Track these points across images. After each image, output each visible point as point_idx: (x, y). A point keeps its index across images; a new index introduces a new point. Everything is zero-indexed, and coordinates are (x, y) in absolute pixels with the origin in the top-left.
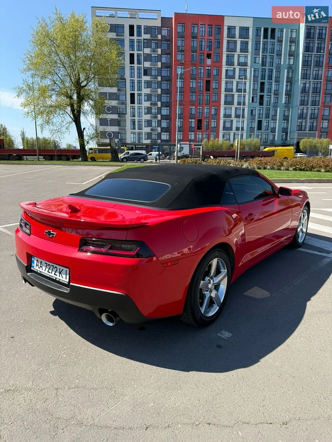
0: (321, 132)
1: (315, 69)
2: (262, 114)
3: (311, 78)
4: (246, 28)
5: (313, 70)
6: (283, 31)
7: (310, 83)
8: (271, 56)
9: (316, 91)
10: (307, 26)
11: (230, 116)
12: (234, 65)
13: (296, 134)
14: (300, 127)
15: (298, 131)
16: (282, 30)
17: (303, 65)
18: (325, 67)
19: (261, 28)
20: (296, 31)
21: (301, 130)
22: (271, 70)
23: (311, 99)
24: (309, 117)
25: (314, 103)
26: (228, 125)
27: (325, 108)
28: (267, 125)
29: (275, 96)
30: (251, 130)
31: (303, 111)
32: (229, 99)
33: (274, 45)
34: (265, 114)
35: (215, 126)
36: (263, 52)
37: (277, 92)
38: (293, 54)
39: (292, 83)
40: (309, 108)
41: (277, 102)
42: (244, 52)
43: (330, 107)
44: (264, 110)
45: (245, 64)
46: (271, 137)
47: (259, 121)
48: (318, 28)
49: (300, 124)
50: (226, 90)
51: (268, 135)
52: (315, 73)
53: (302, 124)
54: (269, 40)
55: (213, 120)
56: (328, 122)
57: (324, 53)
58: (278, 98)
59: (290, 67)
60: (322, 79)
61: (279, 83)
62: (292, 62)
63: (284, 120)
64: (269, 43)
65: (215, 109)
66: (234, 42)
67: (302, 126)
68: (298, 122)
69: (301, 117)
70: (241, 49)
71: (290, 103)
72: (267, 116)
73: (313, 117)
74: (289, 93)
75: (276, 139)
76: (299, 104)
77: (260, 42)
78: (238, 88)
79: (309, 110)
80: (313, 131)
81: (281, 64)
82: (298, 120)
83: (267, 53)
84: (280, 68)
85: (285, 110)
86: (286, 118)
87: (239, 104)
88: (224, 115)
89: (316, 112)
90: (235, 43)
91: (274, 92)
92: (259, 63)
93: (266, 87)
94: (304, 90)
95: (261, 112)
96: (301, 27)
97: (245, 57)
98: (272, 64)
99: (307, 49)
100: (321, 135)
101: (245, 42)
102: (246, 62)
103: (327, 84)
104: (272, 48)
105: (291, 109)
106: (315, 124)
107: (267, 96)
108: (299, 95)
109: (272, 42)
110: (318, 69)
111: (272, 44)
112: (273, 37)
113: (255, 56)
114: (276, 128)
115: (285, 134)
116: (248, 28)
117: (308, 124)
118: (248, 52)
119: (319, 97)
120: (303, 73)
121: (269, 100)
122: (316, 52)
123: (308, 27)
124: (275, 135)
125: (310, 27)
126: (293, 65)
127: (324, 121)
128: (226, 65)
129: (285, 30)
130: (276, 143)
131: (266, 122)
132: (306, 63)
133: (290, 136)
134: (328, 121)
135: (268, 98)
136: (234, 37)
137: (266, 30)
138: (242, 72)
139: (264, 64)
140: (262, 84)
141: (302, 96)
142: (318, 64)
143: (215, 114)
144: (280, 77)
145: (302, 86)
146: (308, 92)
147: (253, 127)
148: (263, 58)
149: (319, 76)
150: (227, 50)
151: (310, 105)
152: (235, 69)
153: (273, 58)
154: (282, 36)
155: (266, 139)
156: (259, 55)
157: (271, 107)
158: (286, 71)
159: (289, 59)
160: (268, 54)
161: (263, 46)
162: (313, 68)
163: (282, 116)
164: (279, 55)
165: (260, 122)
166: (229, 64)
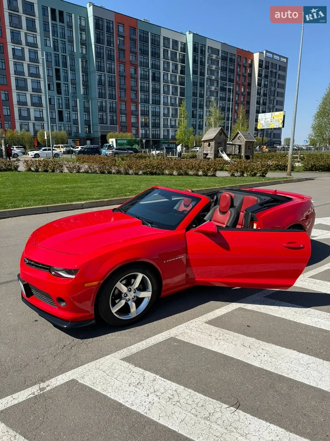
0: (121, 126)
1: (108, 62)
2: (62, 103)
3: (105, 71)
4: (30, 3)
5: (107, 63)
6: (72, 16)
7: (105, 76)
8: (63, 41)
9: (111, 84)
10: (95, 16)
11: (25, 104)
12: (21, 45)
13: (99, 128)
14: (102, 120)
15: (100, 124)
16: (70, 15)
17: (96, 57)
18: (117, 62)
19: (48, 7)
20: (84, 19)
21: (103, 124)
22: (65, 57)
23: (108, 92)
24: (108, 111)
25: (112, 97)
26: (24, 114)
27: (122, 103)
28: (69, 116)
29: (73, 86)
30: (53, 120)
31: (102, 104)
32: (22, 84)
33: (64, 29)
34: (65, 104)
35: (9, 114)
36: (53, 35)
37: (74, 81)
38: (85, 43)
39: (88, 74)
40: (108, 102)
41: (75, 92)
42: (32, 31)
43: (125, 102)
44: (63, 99)
45: (35, 45)
46: (74, 130)
47: (59, 111)
48: (105, 21)
49: (102, 117)
50: (16, 72)
51: (71, 127)
52: (108, 66)
53: (103, 117)
54: (58, 22)
55: (5, 107)
56: (126, 117)
57: (114, 47)
58: (76, 88)
59: (84, 56)
60: (116, 73)
61: (75, 72)
62: (84, 52)
63: (85, 112)
64: (58, 27)
65: (5, 94)
66: (18, 16)
67: (103, 119)
68: (99, 115)
69: (102, 110)
70: (27, 27)
71: (89, 95)
72: (68, 107)
73: (112, 111)
74: (86, 84)
75: (80, 132)
76: (97, 97)
77: (49, 23)
78: (31, 72)
79: (108, 103)
80: (113, 124)
81: (74, 51)
82: (99, 112)
83: (57, 37)
84: (74, 56)
85: (85, 102)
86: (86, 110)
87: (34, 90)
88: (18, 101)
89: (114, 105)
90: (18, 18)
91: (71, 81)
92: (51, 47)
93: (62, 74)
94: (100, 83)
95: (60, 102)
96: (89, 17)
97: (34, 37)
98: (64, 50)
99: (98, 40)
100: (121, 129)
101: (31, 20)
102: (35, 42)
103: (120, 79)
104: (62, 33)
105: (90, 101)
106: (115, 118)
107: (64, 85)
108: (97, 87)
109: (62, 26)
110: (110, 63)
111: (62, 29)
112: (62, 20)
113: (45, 38)
114: (78, 120)
115: (87, 126)
116: (32, 4)
117: (109, 118)
118: (36, 32)
119: (115, 91)
120: (97, 64)
121: (67, 89)
122: (107, 45)
123: (96, 18)
124: (78, 127)
125: (98, 18)
126: (87, 55)
127: (122, 115)
128: (12, 42)
129: (73, 15)
130: (80, 136)
131: (68, 113)
132: (98, 55)
133: (93, 130)
134: (126, 115)
135: (66, 87)
136: (17, 10)
137: (53, 11)
138: (33, 55)
139: (56, 48)
140: (57, 71)
141: (99, 89)
142: (110, 58)
143: (6, 100)
144: (74, 66)
145: (98, 78)
146: (105, 85)
147: (53, 117)
148: (54, 42)
149: (113, 70)
150: (10, 25)
151: (108, 98)
152: (23, 49)
153: (65, 44)
154: (71, 21)
155: (70, 131)
156: (50, 38)
157: (70, 97)
158: (80, 60)
159: (82, 48)
160: (59, 39)
161: (52, 29)
162: (106, 62)
163: (83, 108)
164: (71, 42)
165: (60, 113)
166: (16, 42)
